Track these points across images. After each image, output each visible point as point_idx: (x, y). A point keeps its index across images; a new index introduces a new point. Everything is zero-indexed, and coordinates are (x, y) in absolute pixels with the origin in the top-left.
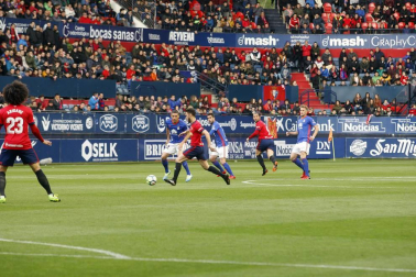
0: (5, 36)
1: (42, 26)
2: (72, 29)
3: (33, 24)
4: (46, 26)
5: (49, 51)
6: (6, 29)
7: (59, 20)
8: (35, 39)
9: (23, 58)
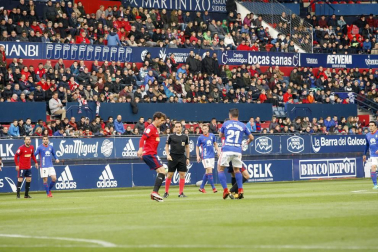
0: (166, 65)
1: (201, 55)
2: (230, 56)
3: (192, 53)
4: (205, 54)
5: (207, 78)
6: (166, 59)
7: (218, 48)
8: (194, 67)
9: (183, 86)
